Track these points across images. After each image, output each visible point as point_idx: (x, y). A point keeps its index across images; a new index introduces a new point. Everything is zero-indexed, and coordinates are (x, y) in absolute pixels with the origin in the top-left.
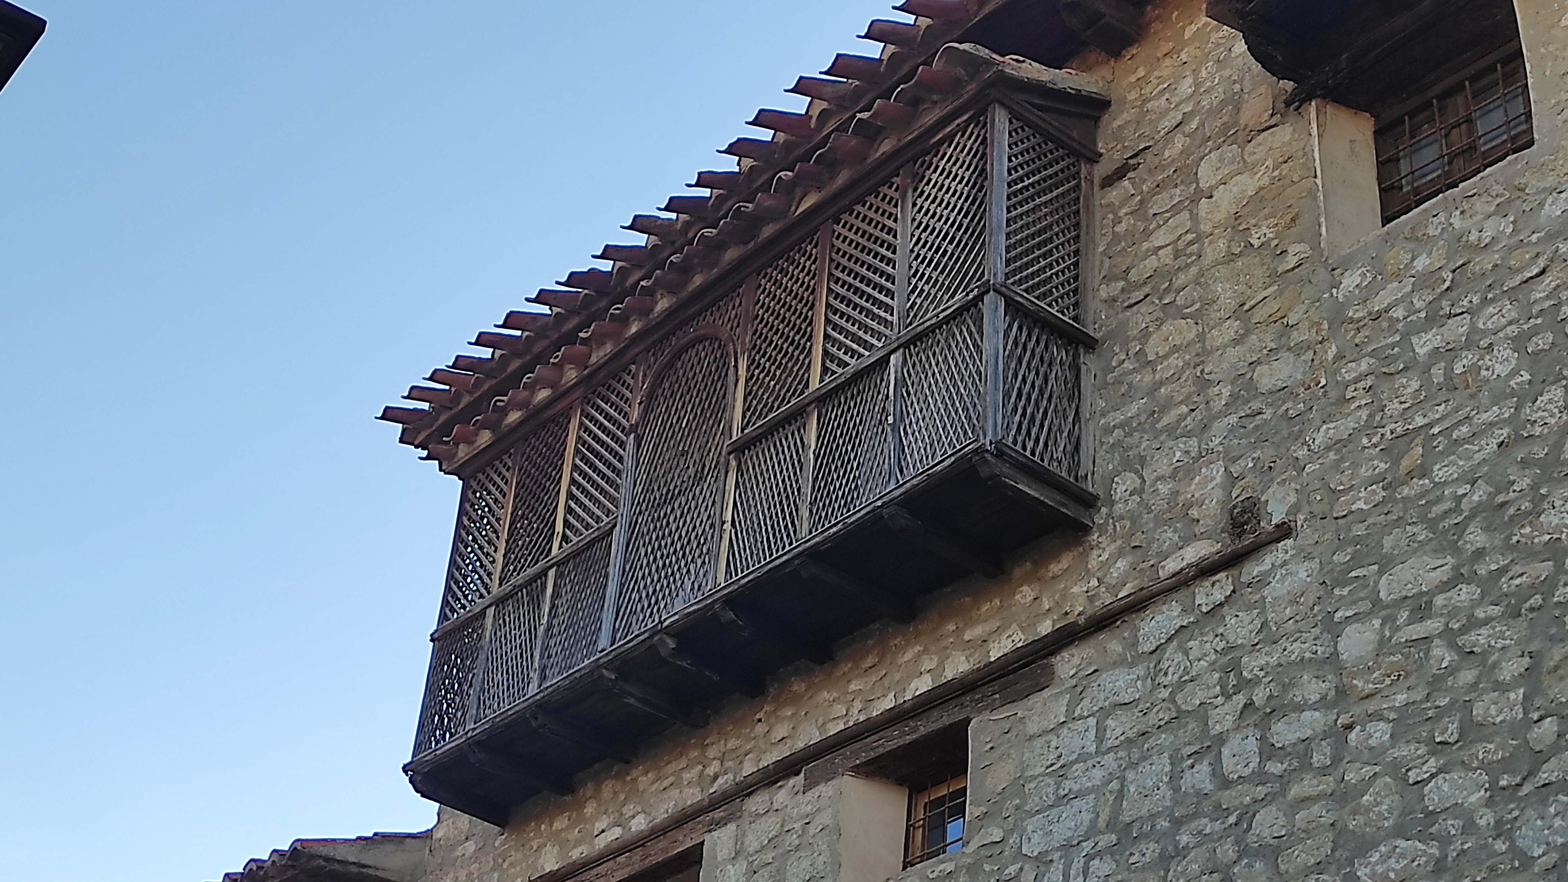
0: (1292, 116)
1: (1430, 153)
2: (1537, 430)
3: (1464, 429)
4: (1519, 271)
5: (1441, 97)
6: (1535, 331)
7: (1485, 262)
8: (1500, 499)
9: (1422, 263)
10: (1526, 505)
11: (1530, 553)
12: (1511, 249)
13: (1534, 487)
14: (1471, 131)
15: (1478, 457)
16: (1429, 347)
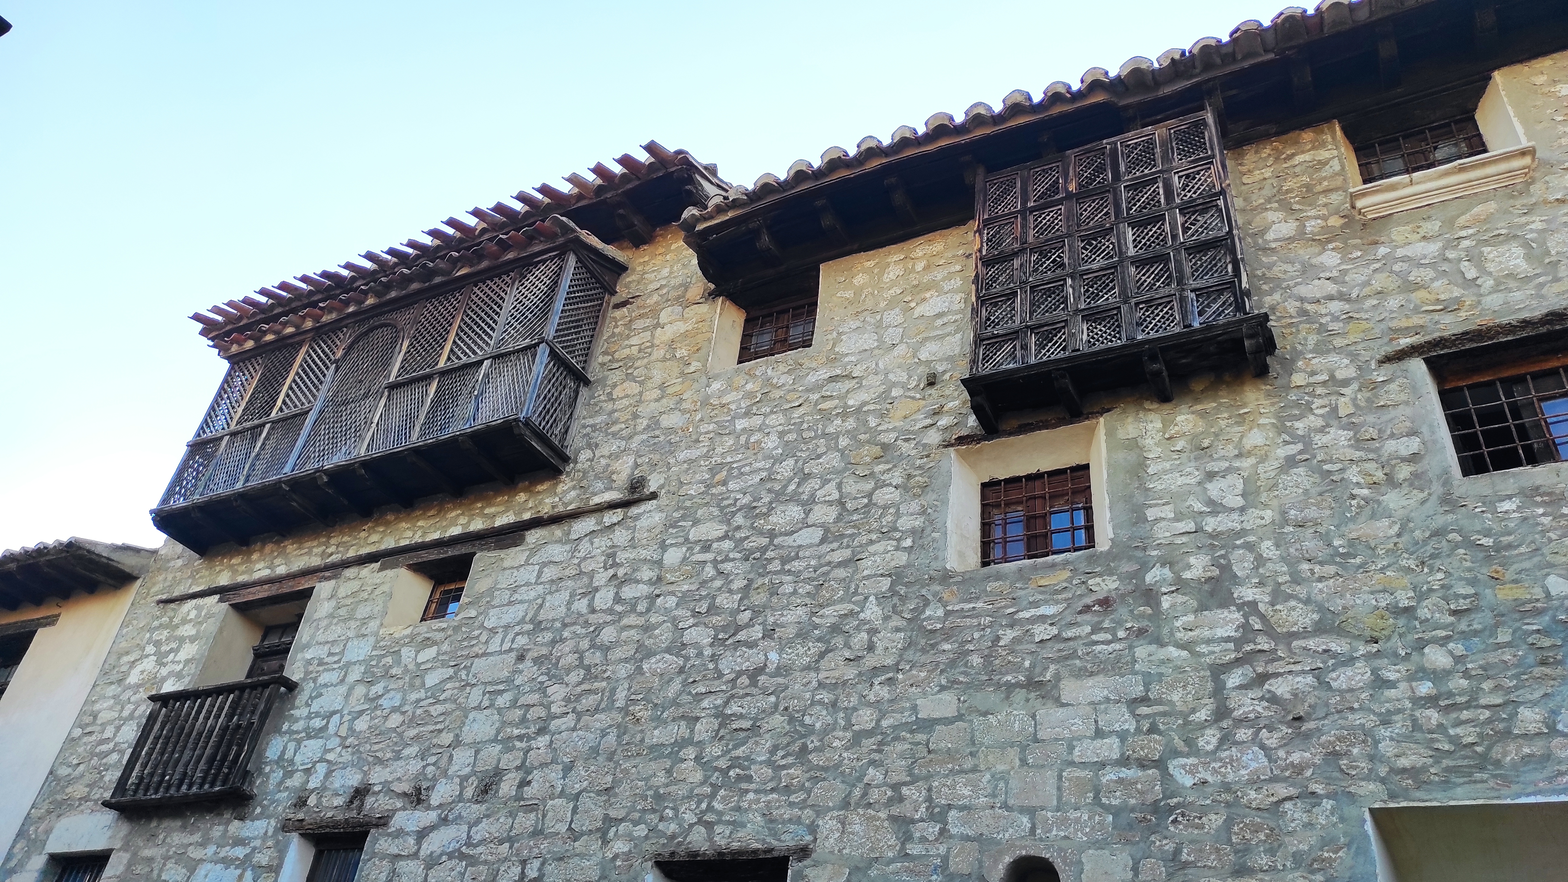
0: (710, 302)
1: (767, 338)
2: (779, 477)
3: (748, 468)
4: (790, 402)
5: (778, 313)
6: (790, 431)
7: (777, 394)
8: (754, 504)
9: (749, 387)
10: (765, 510)
11: (761, 533)
12: (789, 391)
13: (771, 503)
14: (787, 332)
15: (750, 483)
16: (742, 426)
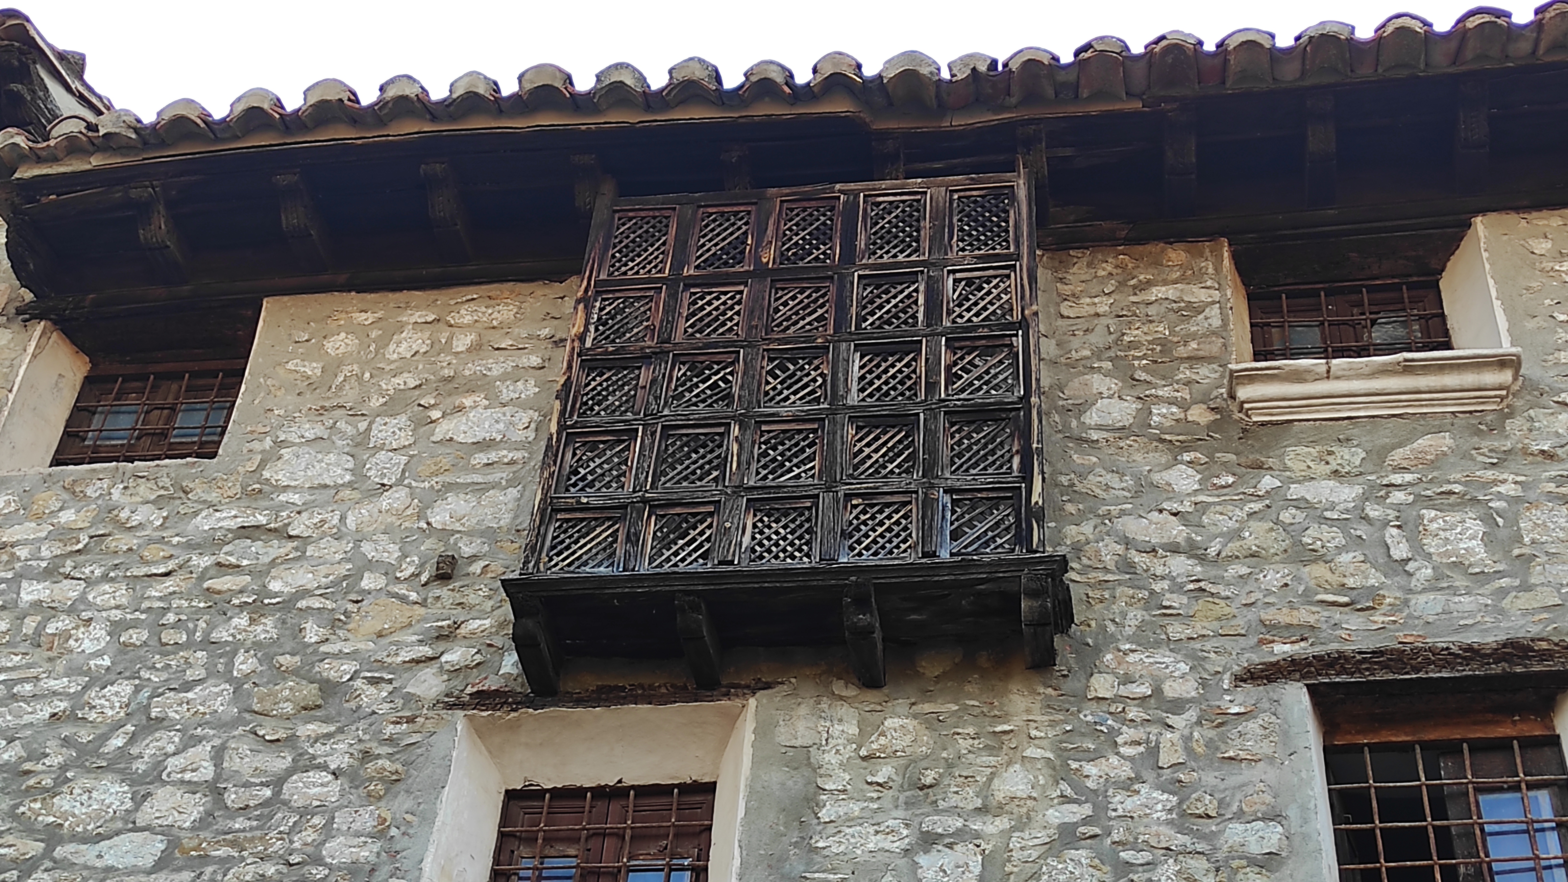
0: (17, 326)
1: (125, 421)
2: (92, 716)
3: (28, 687)
4: (147, 563)
5: (159, 376)
6: (135, 624)
7: (123, 542)
8: (27, 766)
9: (67, 517)
10: (48, 782)
11: (29, 828)
12: (151, 541)
13: (64, 768)
14: (170, 419)
15: (27, 719)
16: (34, 597)
